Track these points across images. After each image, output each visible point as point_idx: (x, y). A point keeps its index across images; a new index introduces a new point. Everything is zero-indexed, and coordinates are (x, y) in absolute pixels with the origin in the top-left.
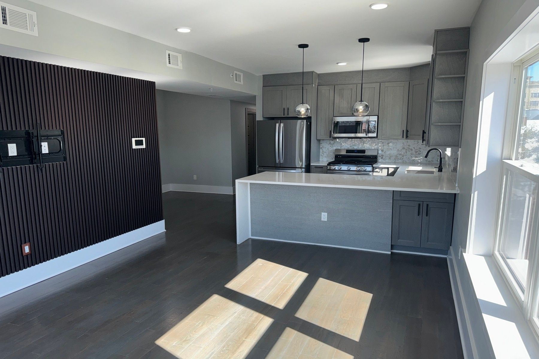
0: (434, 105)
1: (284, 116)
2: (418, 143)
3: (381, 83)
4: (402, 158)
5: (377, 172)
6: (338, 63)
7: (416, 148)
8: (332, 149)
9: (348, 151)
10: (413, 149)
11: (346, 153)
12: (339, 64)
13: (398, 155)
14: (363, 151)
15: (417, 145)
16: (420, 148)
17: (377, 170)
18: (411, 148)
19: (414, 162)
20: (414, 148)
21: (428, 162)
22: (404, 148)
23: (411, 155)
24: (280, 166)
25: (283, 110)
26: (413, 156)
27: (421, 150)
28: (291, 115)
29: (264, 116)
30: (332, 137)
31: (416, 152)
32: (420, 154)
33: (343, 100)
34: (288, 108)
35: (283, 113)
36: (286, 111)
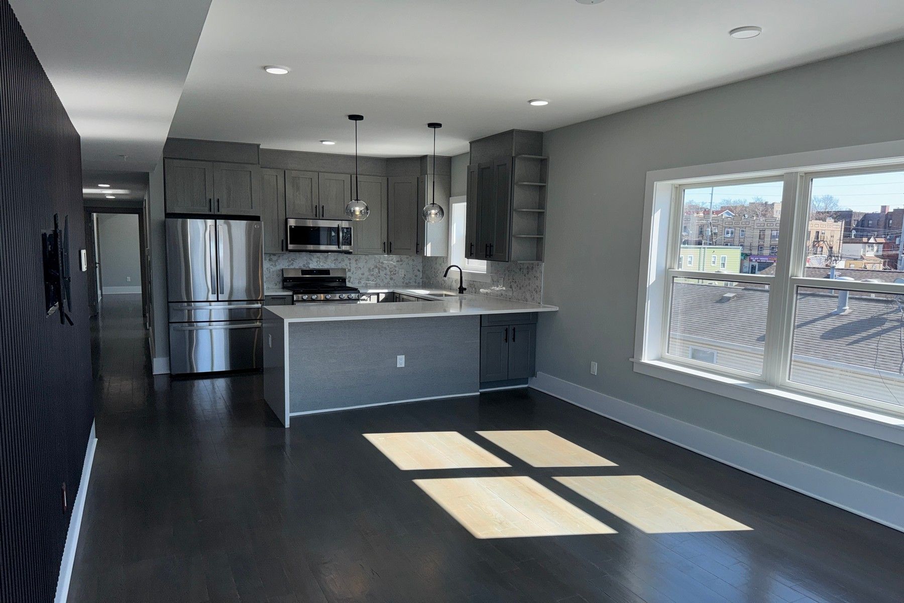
0: (515, 214)
1: (210, 213)
3: (352, 175)
5: (364, 300)
6: (322, 141)
8: (273, 269)
9: (304, 272)
10: (387, 267)
11: (302, 274)
12: (324, 143)
13: (369, 277)
14: (327, 272)
15: (392, 262)
17: (364, 297)
19: (389, 285)
21: (405, 284)
23: (385, 276)
24: (219, 300)
25: (208, 201)
26: (388, 277)
27: (397, 269)
28: (223, 211)
29: (168, 211)
30: (287, 249)
31: (391, 272)
32: (395, 274)
33: (300, 194)
34: (218, 199)
35: (209, 208)
36: (214, 205)
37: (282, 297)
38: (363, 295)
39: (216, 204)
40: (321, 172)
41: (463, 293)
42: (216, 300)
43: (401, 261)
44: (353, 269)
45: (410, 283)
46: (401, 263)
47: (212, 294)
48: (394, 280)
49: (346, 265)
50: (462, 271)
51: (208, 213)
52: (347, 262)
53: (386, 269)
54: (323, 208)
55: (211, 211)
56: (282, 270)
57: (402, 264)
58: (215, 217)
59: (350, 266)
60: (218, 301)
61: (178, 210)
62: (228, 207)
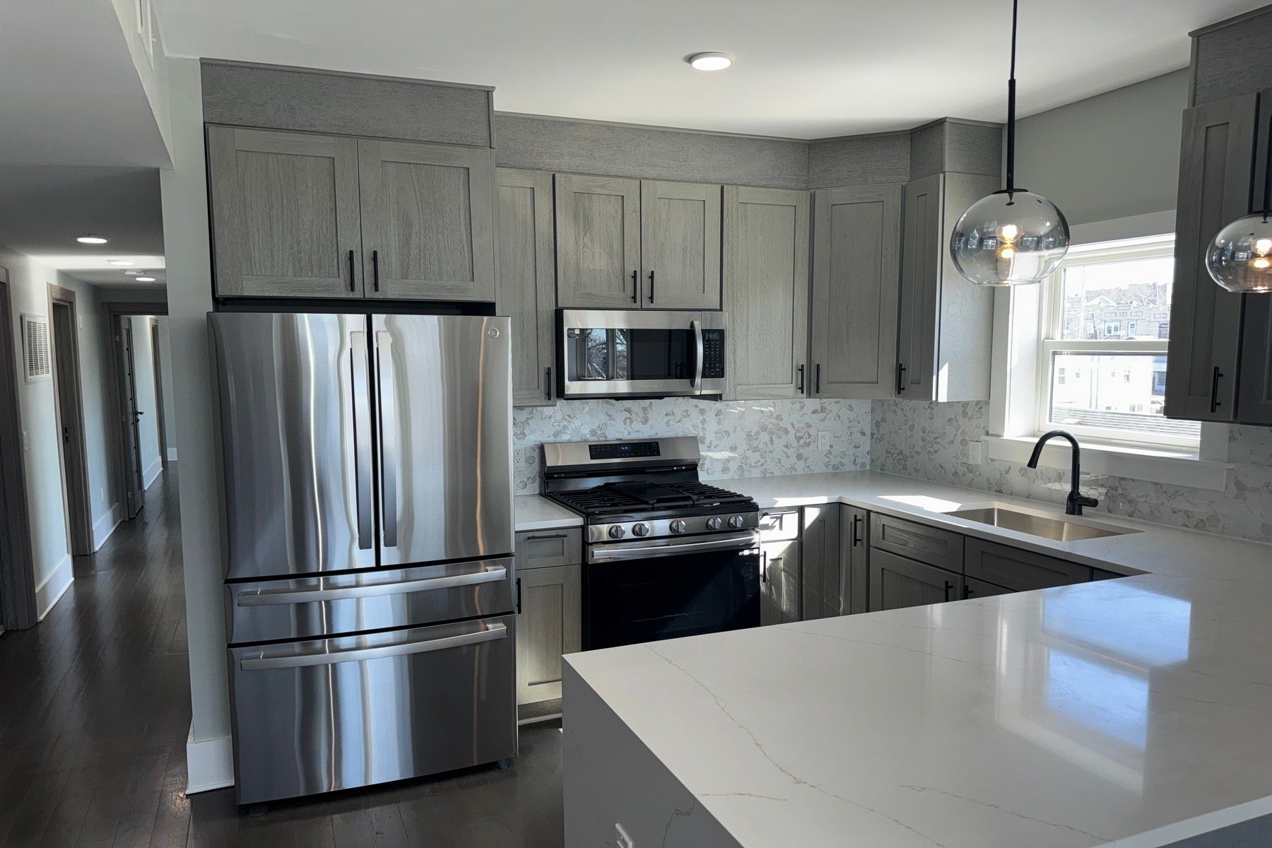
1: (351, 296)
2: (802, 408)
3: (725, 187)
4: (762, 461)
5: (769, 528)
6: (690, 59)
7: (797, 426)
9: (594, 450)
10: (790, 428)
11: (592, 456)
13: (749, 453)
14: (652, 447)
15: (801, 413)
16: (809, 426)
17: (768, 521)
18: (783, 424)
19: (794, 473)
20: (792, 424)
21: (830, 470)
22: (764, 428)
23: (785, 449)
24: (383, 563)
25: (344, 258)
26: (791, 452)
27: (812, 431)
28: (391, 290)
29: (223, 291)
30: (561, 393)
31: (799, 439)
32: (808, 444)
33: (592, 243)
34: (375, 253)
35: (348, 277)
36: (363, 270)
37: (554, 533)
38: (766, 514)
39: (369, 267)
40: (648, 179)
41: (1080, 513)
42: (373, 565)
43: (823, 410)
44: (710, 437)
45: (843, 465)
46: (822, 415)
47: (361, 547)
48: (806, 460)
49: (694, 426)
50: (1081, 445)
51: (344, 296)
52: (695, 417)
53: (787, 432)
54: (652, 277)
55: (353, 290)
56: (542, 448)
57: (823, 420)
58: (367, 307)
59: (704, 429)
60: (378, 567)
61: (251, 288)
62: (405, 276)
